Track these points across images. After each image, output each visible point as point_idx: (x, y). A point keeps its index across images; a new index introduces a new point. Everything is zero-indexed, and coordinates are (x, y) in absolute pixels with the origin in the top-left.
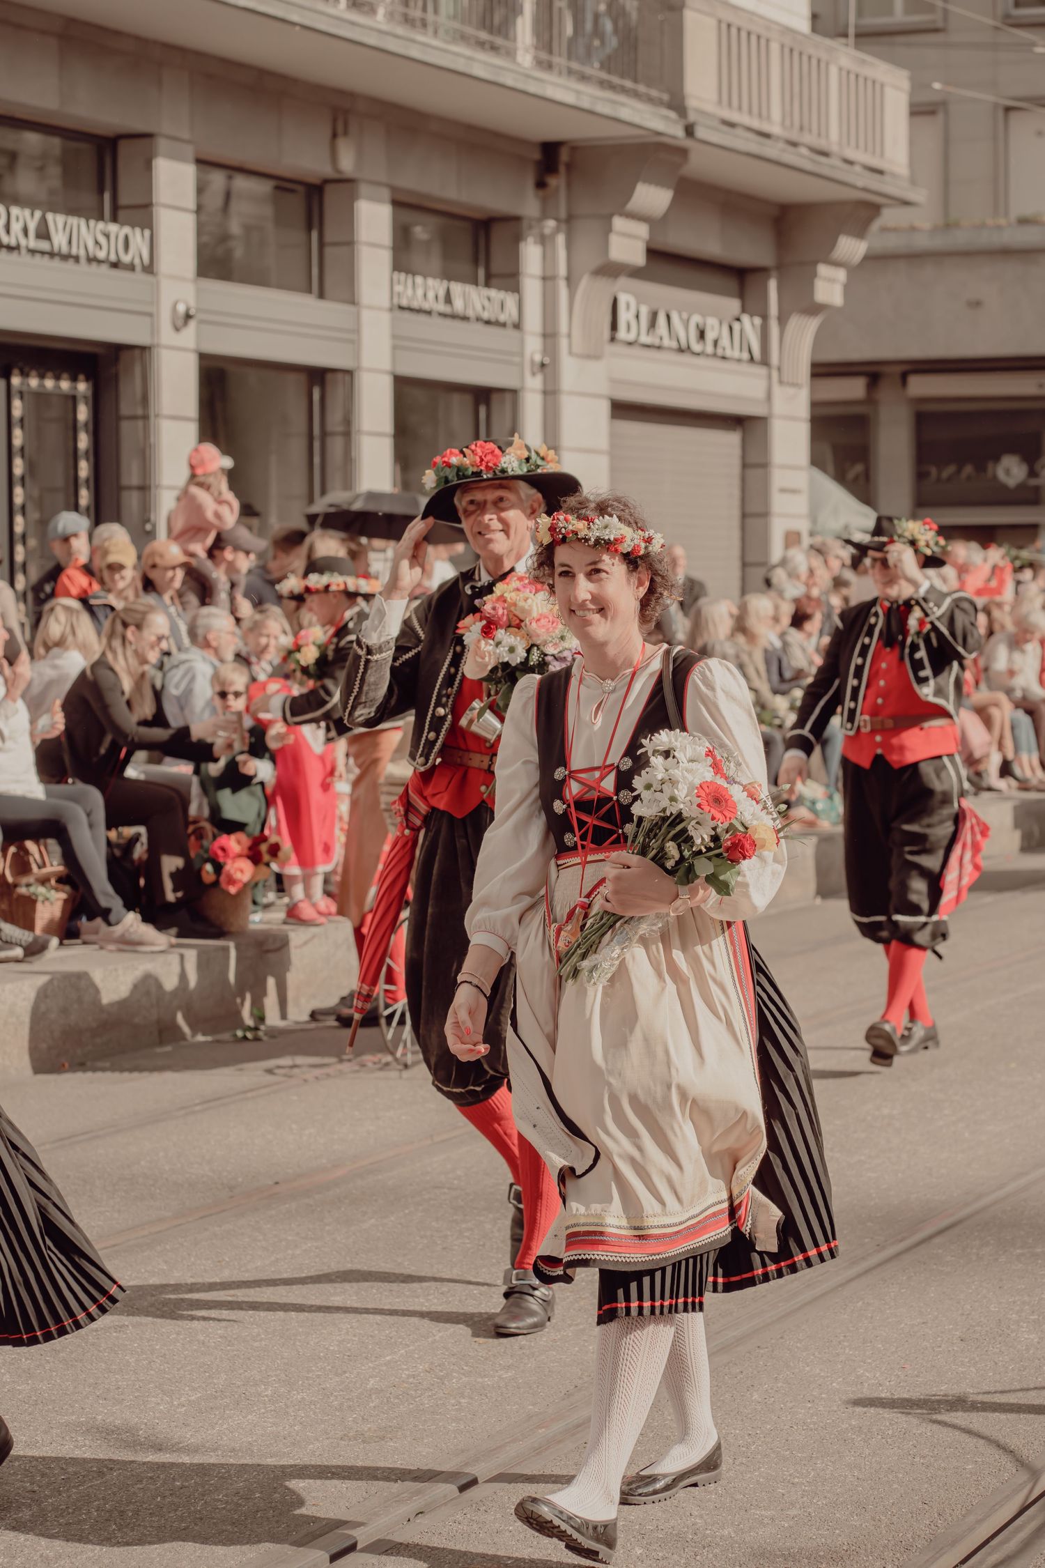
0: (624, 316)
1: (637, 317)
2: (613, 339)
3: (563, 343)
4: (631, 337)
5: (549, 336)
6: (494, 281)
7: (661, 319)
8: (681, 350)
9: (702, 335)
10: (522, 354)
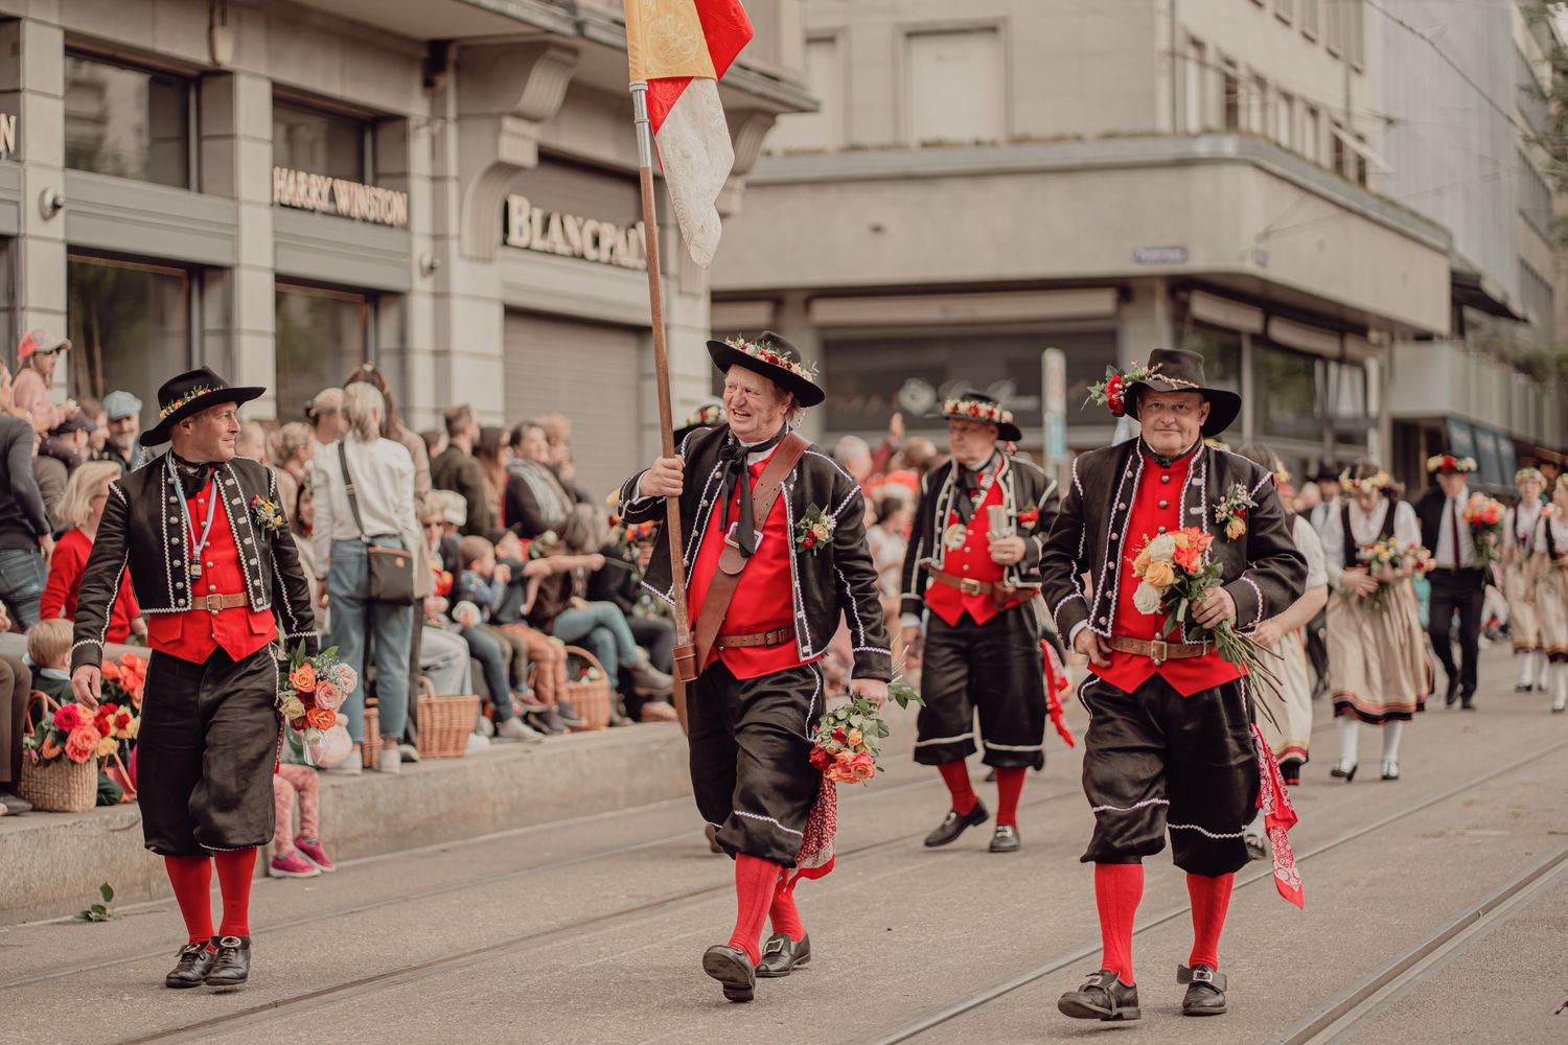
0: (516, 220)
1: (530, 220)
2: (505, 243)
3: (454, 245)
4: (523, 241)
5: (439, 237)
6: (381, 181)
7: (555, 224)
8: (574, 256)
9: (596, 242)
10: (408, 254)
